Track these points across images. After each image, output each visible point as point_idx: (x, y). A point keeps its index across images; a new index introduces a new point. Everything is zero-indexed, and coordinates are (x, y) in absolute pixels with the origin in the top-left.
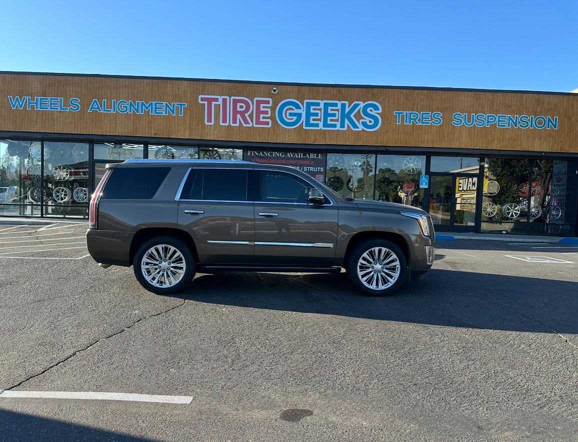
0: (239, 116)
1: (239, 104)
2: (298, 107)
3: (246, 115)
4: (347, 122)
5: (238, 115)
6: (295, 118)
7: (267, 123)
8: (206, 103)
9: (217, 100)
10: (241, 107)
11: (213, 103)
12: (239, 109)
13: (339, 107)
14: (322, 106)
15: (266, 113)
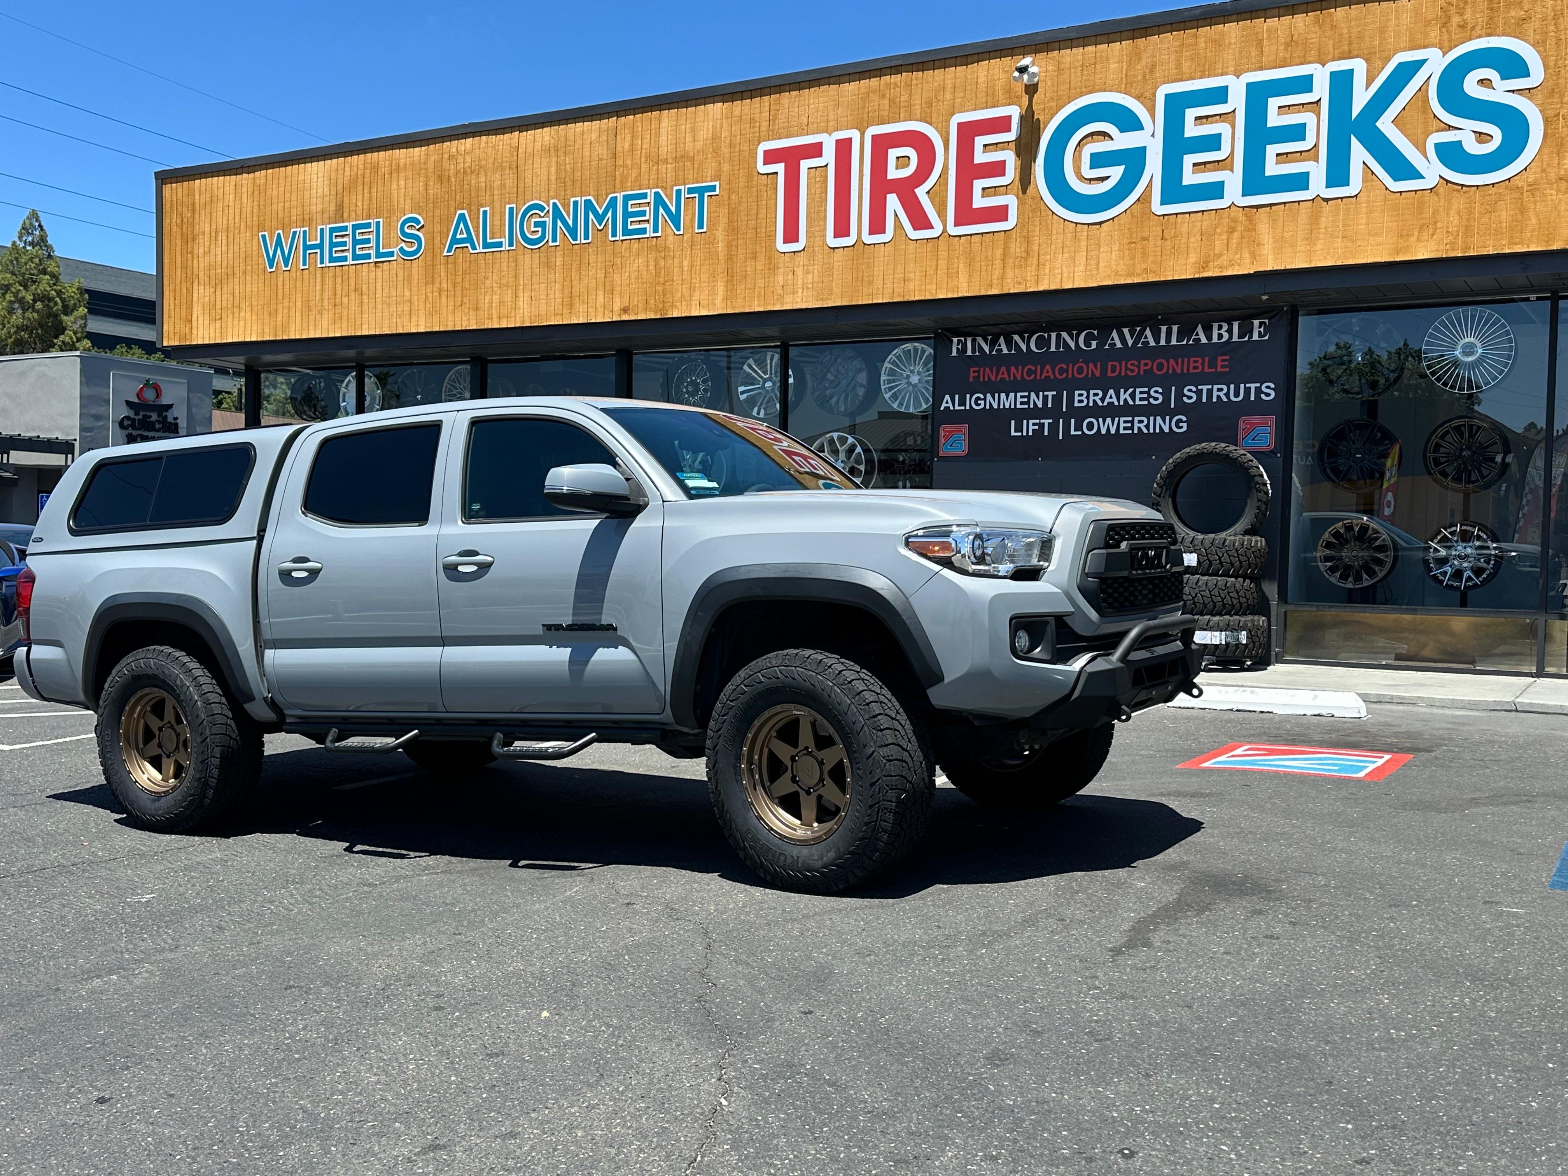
0: (893, 202)
1: (893, 154)
2: (1130, 122)
3: (921, 192)
4: (1359, 153)
5: (888, 196)
6: (1116, 173)
7: (1001, 213)
8: (780, 168)
9: (815, 150)
10: (903, 161)
11: (805, 164)
12: (893, 173)
13: (1321, 90)
14: (1237, 100)
15: (998, 169)
